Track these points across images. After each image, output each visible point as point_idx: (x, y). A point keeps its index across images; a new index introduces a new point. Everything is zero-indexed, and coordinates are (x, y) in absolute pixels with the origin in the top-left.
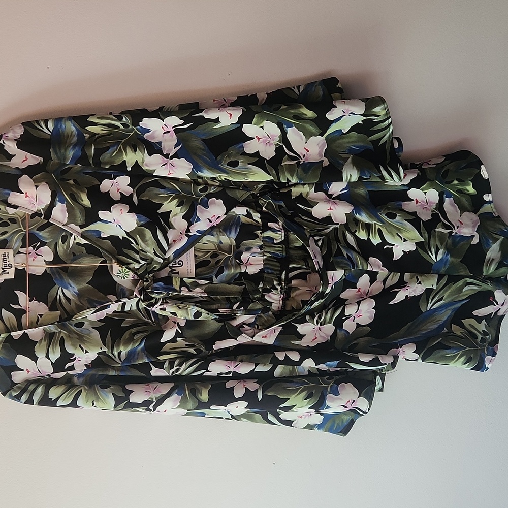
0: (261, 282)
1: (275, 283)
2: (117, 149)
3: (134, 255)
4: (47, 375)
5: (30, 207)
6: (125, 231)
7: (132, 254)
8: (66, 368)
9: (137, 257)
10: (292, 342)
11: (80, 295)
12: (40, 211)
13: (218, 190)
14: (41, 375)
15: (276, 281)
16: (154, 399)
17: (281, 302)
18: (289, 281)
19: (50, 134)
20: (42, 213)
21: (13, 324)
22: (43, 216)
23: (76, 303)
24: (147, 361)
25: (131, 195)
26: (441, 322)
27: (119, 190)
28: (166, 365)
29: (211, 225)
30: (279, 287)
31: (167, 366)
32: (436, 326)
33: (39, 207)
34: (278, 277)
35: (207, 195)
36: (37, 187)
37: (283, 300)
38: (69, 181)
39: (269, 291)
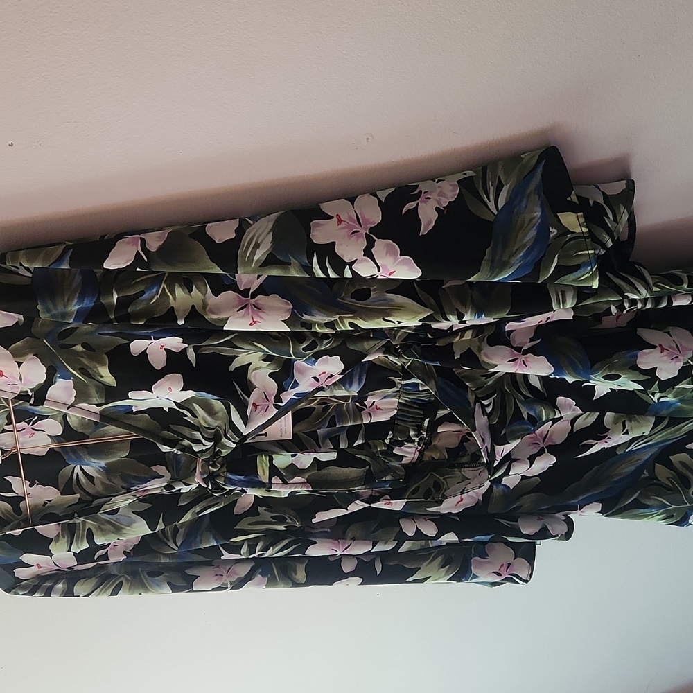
0: (391, 432)
1: (412, 433)
2: (157, 292)
3: (191, 434)
4: (67, 568)
5: (8, 388)
6: (174, 402)
7: (187, 431)
8: (95, 558)
9: (198, 435)
10: (427, 509)
11: (109, 470)
12: (27, 392)
13: (334, 345)
14: (58, 568)
15: (414, 430)
16: (229, 584)
17: (417, 455)
18: (432, 429)
19: (31, 275)
20: (30, 394)
21: (6, 511)
22: (32, 400)
23: (102, 483)
24: (215, 544)
25: (185, 350)
26: (640, 462)
27: (163, 346)
28: (244, 549)
29: (318, 385)
30: (417, 439)
31: (245, 551)
32: (633, 468)
33: (25, 387)
34: (417, 425)
35: (314, 353)
36: (20, 364)
37: (420, 451)
38: (74, 348)
39: (401, 444)
